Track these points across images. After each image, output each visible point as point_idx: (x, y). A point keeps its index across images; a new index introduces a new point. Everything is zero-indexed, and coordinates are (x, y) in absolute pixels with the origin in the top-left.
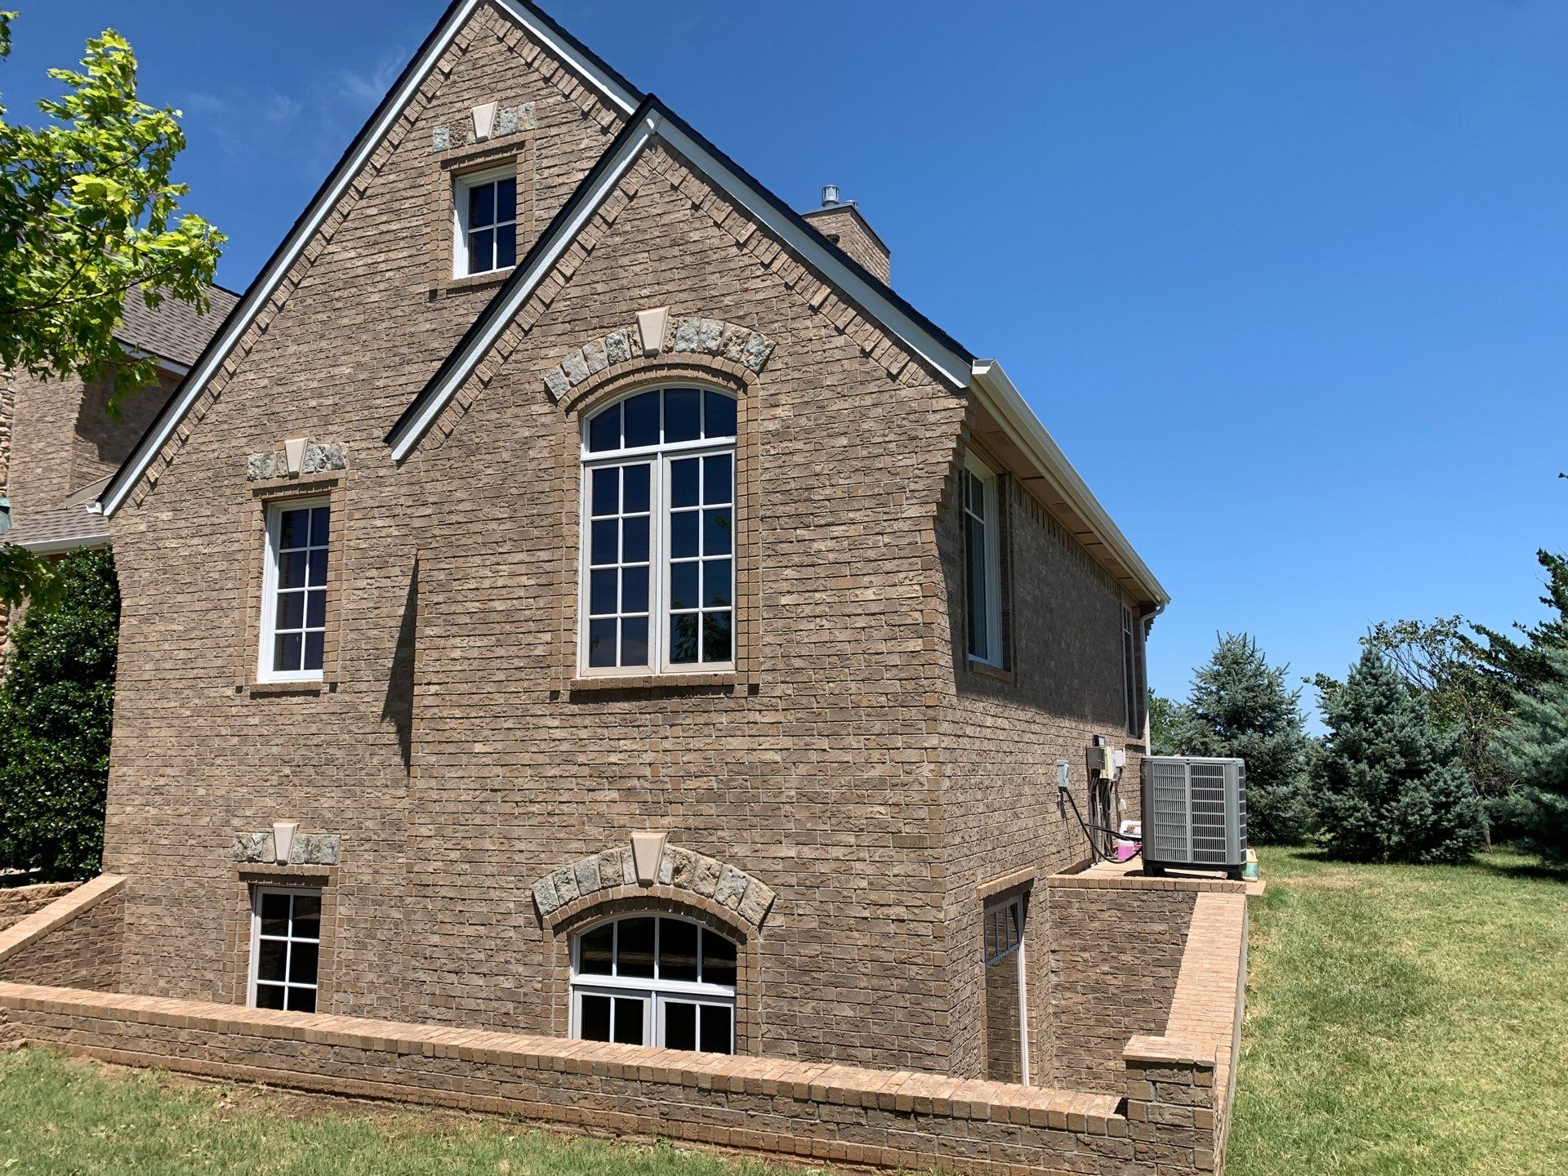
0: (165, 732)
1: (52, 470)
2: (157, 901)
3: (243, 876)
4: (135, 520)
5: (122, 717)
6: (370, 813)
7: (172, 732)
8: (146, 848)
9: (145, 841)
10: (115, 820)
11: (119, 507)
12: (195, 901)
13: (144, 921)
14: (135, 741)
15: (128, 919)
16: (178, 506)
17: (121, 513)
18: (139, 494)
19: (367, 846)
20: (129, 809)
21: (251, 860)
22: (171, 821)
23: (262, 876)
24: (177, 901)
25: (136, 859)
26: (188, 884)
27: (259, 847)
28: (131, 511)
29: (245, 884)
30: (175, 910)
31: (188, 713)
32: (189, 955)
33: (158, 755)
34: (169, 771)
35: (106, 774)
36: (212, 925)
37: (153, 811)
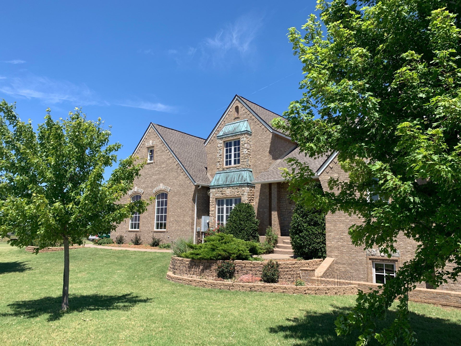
0: (341, 225)
1: (263, 162)
2: (344, 264)
3: (370, 259)
4: (326, 176)
5: (328, 221)
6: (409, 245)
7: (344, 225)
8: (339, 252)
9: (339, 250)
10: (329, 245)
11: (321, 174)
12: (355, 264)
13: (341, 268)
14: (333, 227)
15: (336, 268)
16: (339, 173)
17: (322, 175)
18: (327, 170)
19: (409, 253)
20: (333, 243)
21: (372, 255)
22: (346, 246)
23: (376, 259)
24: (350, 264)
25: (336, 254)
26: (353, 260)
27: (375, 252)
28: (325, 174)
29: (371, 261)
30: (350, 266)
31: (348, 221)
32: (355, 277)
33: (341, 230)
34: (344, 234)
35: (325, 235)
36: (361, 270)
37: (340, 243)
